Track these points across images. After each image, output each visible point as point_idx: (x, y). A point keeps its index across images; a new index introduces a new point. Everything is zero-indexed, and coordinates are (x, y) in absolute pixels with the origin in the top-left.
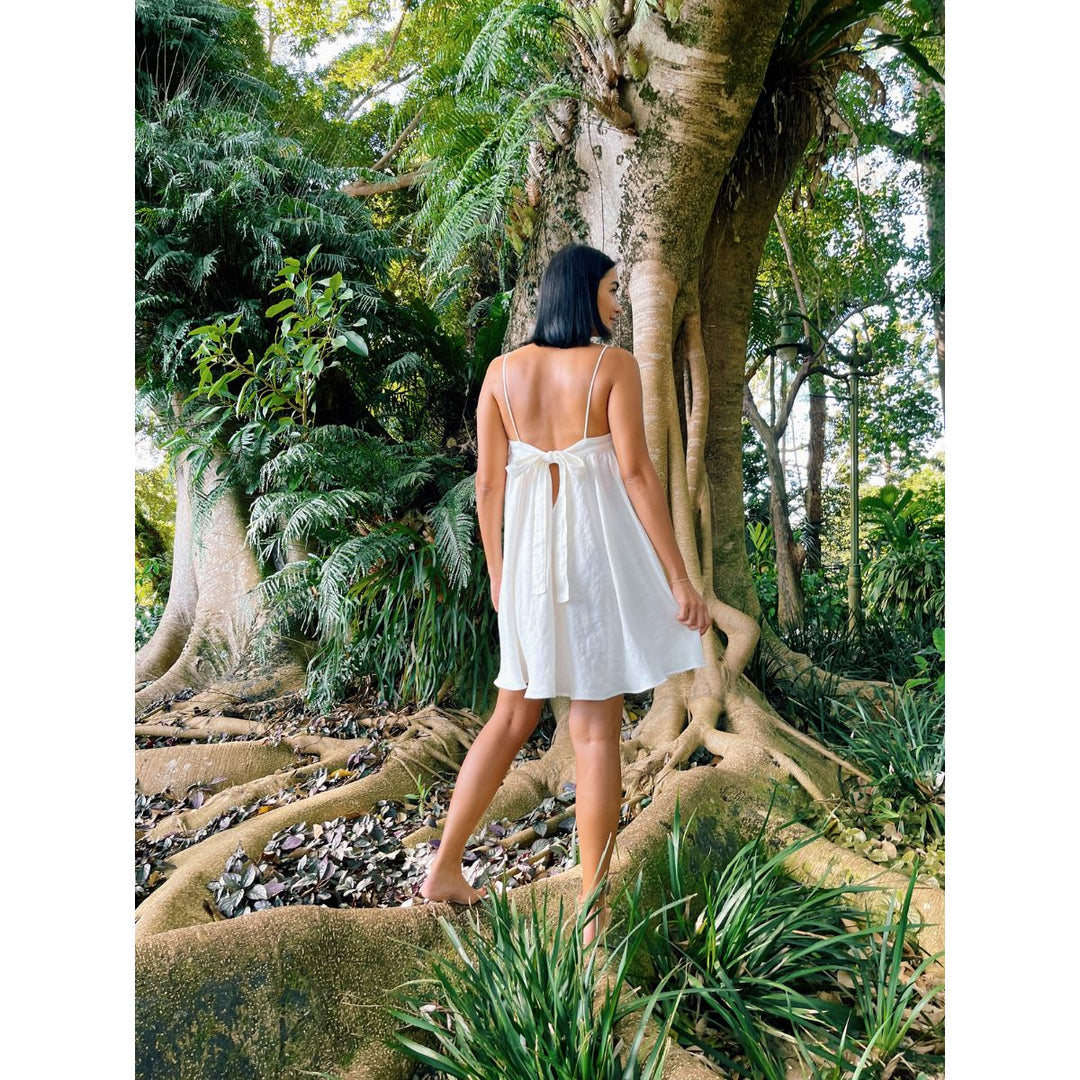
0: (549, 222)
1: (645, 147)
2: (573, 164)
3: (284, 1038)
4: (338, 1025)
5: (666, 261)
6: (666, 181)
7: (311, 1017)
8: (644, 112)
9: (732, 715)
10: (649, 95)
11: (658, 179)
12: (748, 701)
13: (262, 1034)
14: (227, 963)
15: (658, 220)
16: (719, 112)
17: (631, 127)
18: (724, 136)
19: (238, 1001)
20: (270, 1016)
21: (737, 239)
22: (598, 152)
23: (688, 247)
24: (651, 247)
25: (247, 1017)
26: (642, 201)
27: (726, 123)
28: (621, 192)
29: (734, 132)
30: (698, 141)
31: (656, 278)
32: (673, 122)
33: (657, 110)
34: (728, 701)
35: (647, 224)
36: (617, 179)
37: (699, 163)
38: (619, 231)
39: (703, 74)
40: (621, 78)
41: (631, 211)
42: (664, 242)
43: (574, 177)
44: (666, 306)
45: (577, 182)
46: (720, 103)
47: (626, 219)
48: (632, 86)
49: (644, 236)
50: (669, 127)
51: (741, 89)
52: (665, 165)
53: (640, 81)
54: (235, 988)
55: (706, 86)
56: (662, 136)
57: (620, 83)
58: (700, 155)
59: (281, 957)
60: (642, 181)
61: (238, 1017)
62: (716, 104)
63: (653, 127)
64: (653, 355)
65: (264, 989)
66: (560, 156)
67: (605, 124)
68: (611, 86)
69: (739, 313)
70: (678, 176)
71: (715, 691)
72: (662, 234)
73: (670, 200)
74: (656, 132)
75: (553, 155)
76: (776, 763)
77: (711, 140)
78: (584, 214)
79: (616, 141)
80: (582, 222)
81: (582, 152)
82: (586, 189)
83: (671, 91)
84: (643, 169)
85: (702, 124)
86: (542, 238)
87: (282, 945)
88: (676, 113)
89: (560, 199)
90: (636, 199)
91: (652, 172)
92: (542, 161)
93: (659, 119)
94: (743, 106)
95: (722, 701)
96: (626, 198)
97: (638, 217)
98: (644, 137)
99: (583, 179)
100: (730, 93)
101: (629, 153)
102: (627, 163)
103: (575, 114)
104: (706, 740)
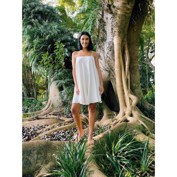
0: (100, 32)
1: (114, 16)
2: (103, 21)
3: (37, 159)
4: (47, 158)
5: (119, 35)
6: (118, 21)
7: (42, 157)
8: (114, 10)
9: (133, 114)
10: (114, 7)
11: (117, 21)
12: (136, 112)
13: (34, 158)
14: (30, 147)
15: (117, 28)
16: (127, 8)
17: (111, 13)
18: (128, 12)
19: (31, 153)
20: (36, 156)
21: (135, 31)
22: (107, 18)
23: (123, 32)
24: (117, 33)
25: (32, 156)
26: (114, 25)
27: (128, 9)
28: (111, 24)
29: (130, 11)
30: (123, 13)
31: (117, 38)
32: (118, 11)
33: (116, 9)
34: (132, 112)
35: (116, 29)
36: (110, 22)
37: (124, 17)
38: (111, 31)
39: (122, 1)
40: (109, 5)
41: (113, 28)
42: (119, 32)
43: (104, 23)
44: (120, 43)
45: (104, 24)
46: (127, 6)
47: (112, 29)
48: (111, 6)
49: (115, 31)
50: (118, 12)
51: (130, 3)
52: (118, 18)
53: (112, 5)
54: (30, 151)
55: (123, 3)
56: (117, 13)
57: (109, 6)
58: (124, 16)
59: (39, 147)
60: (114, 22)
61: (30, 156)
62: (126, 6)
63: (115, 12)
64: (117, 52)
65: (35, 152)
66: (101, 21)
67: (108, 13)
68: (108, 6)
69: (137, 44)
70: (120, 20)
71: (130, 110)
72: (118, 31)
73: (119, 24)
74: (116, 13)
75: (100, 20)
76: (139, 122)
77: (126, 13)
78: (106, 30)
79: (109, 16)
80: (105, 31)
81: (105, 19)
82: (106, 25)
83: (118, 5)
84: (114, 20)
85: (124, 10)
86: (100, 35)
87: (39, 145)
88: (118, 9)
89: (102, 28)
90: (113, 25)
91: (116, 20)
92: (99, 22)
93: (116, 10)
94: (131, 6)
95: (131, 112)
96: (112, 25)
97: (114, 28)
98: (114, 14)
99: (105, 23)
100: (128, 4)
101: (112, 17)
102: (112, 19)
103: (103, 13)
104: (127, 118)
